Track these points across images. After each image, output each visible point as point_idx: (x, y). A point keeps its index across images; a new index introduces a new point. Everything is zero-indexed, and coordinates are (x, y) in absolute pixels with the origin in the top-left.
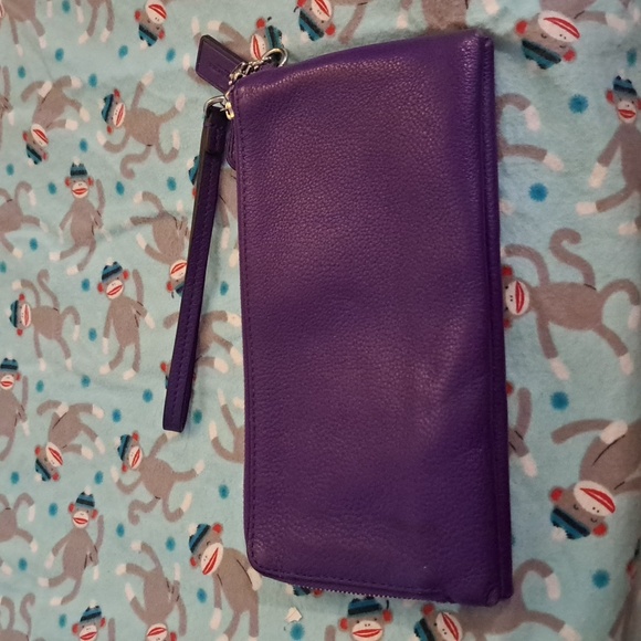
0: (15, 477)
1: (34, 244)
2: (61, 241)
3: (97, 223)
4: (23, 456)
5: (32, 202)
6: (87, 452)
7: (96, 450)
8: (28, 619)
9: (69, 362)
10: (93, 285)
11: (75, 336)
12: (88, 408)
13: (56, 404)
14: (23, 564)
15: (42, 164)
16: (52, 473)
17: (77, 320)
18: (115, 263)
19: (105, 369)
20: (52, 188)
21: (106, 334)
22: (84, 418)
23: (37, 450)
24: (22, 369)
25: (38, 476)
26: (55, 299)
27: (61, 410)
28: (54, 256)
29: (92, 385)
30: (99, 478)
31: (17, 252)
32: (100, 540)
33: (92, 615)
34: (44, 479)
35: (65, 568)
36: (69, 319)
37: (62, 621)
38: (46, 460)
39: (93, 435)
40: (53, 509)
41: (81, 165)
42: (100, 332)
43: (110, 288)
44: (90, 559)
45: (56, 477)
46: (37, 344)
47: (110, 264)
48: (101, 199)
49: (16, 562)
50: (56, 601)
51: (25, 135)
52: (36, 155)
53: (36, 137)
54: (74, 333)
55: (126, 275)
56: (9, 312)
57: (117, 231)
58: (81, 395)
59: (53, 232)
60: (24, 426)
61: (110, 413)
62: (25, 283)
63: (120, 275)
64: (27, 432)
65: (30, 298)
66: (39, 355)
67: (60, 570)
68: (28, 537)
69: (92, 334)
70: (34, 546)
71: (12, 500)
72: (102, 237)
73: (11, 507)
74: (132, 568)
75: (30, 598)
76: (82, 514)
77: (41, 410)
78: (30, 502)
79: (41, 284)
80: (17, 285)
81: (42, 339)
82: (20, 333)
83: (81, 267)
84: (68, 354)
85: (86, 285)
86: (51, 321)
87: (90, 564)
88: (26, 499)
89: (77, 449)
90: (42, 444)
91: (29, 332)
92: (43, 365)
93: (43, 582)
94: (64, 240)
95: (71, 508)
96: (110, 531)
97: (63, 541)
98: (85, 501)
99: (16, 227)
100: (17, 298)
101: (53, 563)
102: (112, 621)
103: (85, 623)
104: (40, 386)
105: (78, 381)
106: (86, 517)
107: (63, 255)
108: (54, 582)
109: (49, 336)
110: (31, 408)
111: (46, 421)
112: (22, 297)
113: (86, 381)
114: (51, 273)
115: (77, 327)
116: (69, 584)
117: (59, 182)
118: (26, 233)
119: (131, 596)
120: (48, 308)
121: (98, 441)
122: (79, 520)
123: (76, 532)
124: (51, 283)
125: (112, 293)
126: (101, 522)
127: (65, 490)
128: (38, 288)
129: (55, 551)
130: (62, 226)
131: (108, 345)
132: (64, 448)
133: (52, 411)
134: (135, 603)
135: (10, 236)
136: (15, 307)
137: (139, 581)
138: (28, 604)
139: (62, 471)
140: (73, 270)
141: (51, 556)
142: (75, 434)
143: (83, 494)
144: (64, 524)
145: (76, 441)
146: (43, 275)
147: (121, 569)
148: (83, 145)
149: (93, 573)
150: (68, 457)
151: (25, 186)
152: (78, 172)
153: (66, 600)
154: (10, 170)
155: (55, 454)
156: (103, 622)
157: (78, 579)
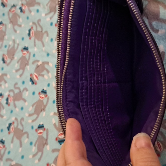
0: (23, 83)
1: (38, 11)
2: (46, 10)
4: (27, 76)
6: (46, 77)
7: (49, 77)
8: (22, 125)
9: (44, 49)
11: (47, 40)
12: (48, 63)
13: (38, 61)
14: (22, 108)
16: (35, 82)
17: (48, 35)
19: (54, 51)
21: (56, 40)
22: (46, 66)
23: (31, 75)
24: (29, 50)
25: (30, 83)
26: (42, 28)
27: (40, 63)
28: (43, 15)
29: (50, 56)
30: (49, 85)
31: (33, 13)
32: (47, 104)
33: (41, 127)
34: (32, 84)
35: (35, 111)
36: (45, 35)
37: (32, 127)
38: (33, 78)
40: (34, 93)
42: (54, 39)
44: (43, 110)
45: (36, 84)
46: (35, 42)
49: (20, 107)
50: (30, 121)
56: (28, 32)
58: (46, 59)
59: (44, 8)
60: (28, 67)
61: (54, 65)
62: (34, 23)
64: (28, 69)
65: (34, 28)
66: (35, 46)
67: (33, 111)
68: (25, 101)
69: (52, 40)
70: (26, 104)
71: (22, 89)
73: (21, 91)
74: (55, 114)
75: (22, 119)
76: (43, 95)
77: (33, 63)
78: (27, 90)
79: (38, 23)
80: (31, 24)
81: (37, 41)
82: (30, 38)
83: (51, 18)
84: (44, 46)
85: (51, 24)
86: (40, 35)
87: (43, 111)
88: (26, 89)
89: (43, 76)
90: (32, 73)
91: (33, 38)
92: (36, 49)
93: (27, 115)
94: (47, 10)
95: (39, 93)
96: (51, 101)
97: (35, 103)
98: (44, 92)
99: (33, 6)
100: (30, 27)
101: (31, 109)
102: (47, 129)
103: (39, 129)
104: (34, 55)
105: (45, 54)
106: (44, 96)
107: (46, 15)
108: (30, 115)
109: (38, 40)
110: (31, 62)
111: (34, 66)
112: (32, 27)
113: (48, 55)
114: (42, 20)
115: (47, 38)
116: (35, 116)
118: (36, 7)
119: (54, 122)
120: (39, 31)
121: (50, 74)
122: (41, 97)
123: (39, 101)
124: (41, 23)
126: (48, 99)
127: (38, 88)
129: (33, 106)
130: (47, 5)
131: (56, 44)
132: (39, 75)
133: (37, 63)
135: (31, 8)
136: (30, 31)
137: (57, 118)
138: (22, 121)
139: (38, 82)
140: (48, 19)
141: (31, 107)
142: (43, 71)
143: (43, 89)
144: (37, 97)
145: (43, 73)
146: (39, 21)
149: (43, 114)
150: (40, 78)
153: (33, 121)
155: (36, 76)
156: (45, 129)
157: (38, 115)
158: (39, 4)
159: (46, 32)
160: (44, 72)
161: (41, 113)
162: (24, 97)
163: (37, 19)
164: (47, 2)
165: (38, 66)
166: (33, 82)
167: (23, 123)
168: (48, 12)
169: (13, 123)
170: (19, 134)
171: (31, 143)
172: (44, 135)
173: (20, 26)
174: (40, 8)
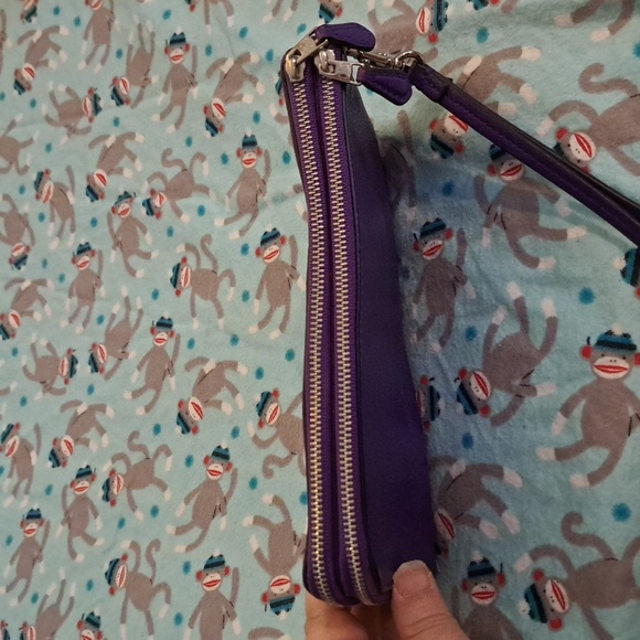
0: (157, 429)
1: (201, 211)
2: (227, 209)
3: (262, 191)
4: (167, 410)
5: (204, 172)
6: (227, 408)
7: (235, 406)
8: (153, 564)
9: (221, 322)
10: (252, 250)
11: (230, 297)
12: (233, 365)
13: (204, 361)
14: (155, 511)
15: (218, 136)
16: (192, 426)
17: (233, 283)
18: (274, 229)
19: (253, 329)
20: (225, 159)
21: (258, 296)
22: (229, 375)
23: (181, 404)
24: (176, 327)
25: (179, 429)
26: (215, 262)
27: (208, 368)
28: (219, 222)
29: (240, 344)
30: (235, 433)
31: (185, 218)
32: (231, 493)
33: (215, 564)
34: (183, 432)
35: (194, 518)
36: (226, 281)
37: (187, 567)
38: (187, 413)
39: (234, 391)
40: (189, 461)
41: (253, 136)
42: (252, 294)
43: (267, 252)
44: (219, 510)
45: (195, 430)
46: (193, 304)
47: (269, 230)
48: (268, 169)
49: (148, 508)
50: (180, 548)
51: (206, 109)
52: (213, 127)
53: (215, 110)
55: (283, 240)
56: (171, 274)
57: (280, 199)
58: (228, 353)
59: (221, 201)
60: (171, 381)
61: (254, 370)
62: (189, 247)
63: (278, 240)
64: (173, 387)
65: (192, 261)
66: (193, 314)
67: (189, 519)
68: (163, 486)
69: (246, 296)
70: (168, 494)
71: (152, 450)
72: (265, 205)
73: (151, 457)
74: (259, 520)
75: (156, 544)
76: (217, 466)
77: (188, 367)
78: (168, 453)
79: (204, 248)
80: (181, 249)
82: (178, 293)
83: (242, 233)
84: (220, 314)
85: (245, 249)
86: (207, 284)
87: (219, 515)
88: (165, 450)
89: (218, 404)
90: (186, 399)
91: (187, 292)
92: (196, 324)
93: (171, 529)
94: (229, 208)
95: (206, 461)
96: (243, 483)
97: (196, 491)
98: (221, 455)
99: (187, 195)
101: (183, 512)
102: (236, 570)
103: (209, 570)
104: (191, 344)
105: (228, 339)
106: (220, 469)
107: (227, 222)
108: (181, 530)
109: (204, 297)
110: (180, 364)
111: (194, 375)
112: (184, 260)
113: (235, 340)
114: (214, 237)
115: (232, 289)
116: (196, 532)
117: (232, 153)
118: (195, 200)
119: (255, 546)
120: (208, 271)
121: (239, 398)
122: (213, 473)
123: (208, 483)
124: (213, 247)
125: (268, 257)
126: (235, 475)
127: (203, 444)
128: (200, 251)
129: (187, 501)
130: (229, 194)
131: (258, 307)
132: (206, 403)
134: (258, 554)
135: (181, 203)
136: (177, 269)
137: (264, 533)
138: (153, 550)
139: (201, 424)
140: (234, 235)
141: (183, 504)
142: (218, 390)
143: (219, 447)
144: (199, 474)
145: (218, 397)
146: (207, 239)
147: (248, 520)
148: (256, 118)
149: (221, 523)
150: (209, 411)
151: (200, 157)
152: (249, 143)
153: (190, 548)
154: (189, 142)
155: (197, 408)
156: (227, 571)
157: (205, 528)
158: (204, 190)
159: (229, 273)
160: (224, 394)
162: (157, 474)
163: (202, 234)
164: (230, 185)
165: (203, 377)
166: (185, 425)
167: (156, 556)
168: (234, 213)
169: (125, 557)
170: (142, 592)
171: (178, 619)
172: (225, 588)
173: (147, 256)
174: (208, 202)
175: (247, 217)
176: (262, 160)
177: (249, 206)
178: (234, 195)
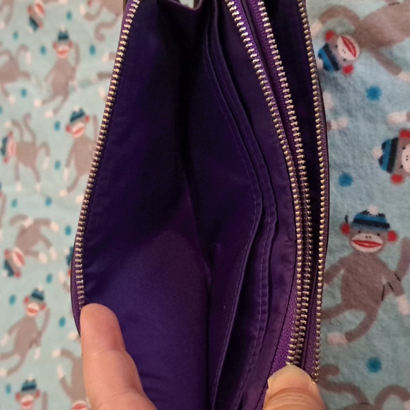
1: (24, 93)
2: (44, 91)
3: (72, 77)
5: (28, 60)
6: (43, 258)
7: (49, 257)
9: (38, 186)
10: (63, 126)
12: (47, 222)
15: (39, 31)
16: (15, 271)
17: (48, 153)
18: (81, 110)
19: (63, 193)
20: (43, 50)
21: (68, 165)
22: (44, 230)
23: (7, 253)
24: (4, 188)
26: (33, 135)
27: (28, 223)
28: (37, 103)
29: (53, 205)
30: (49, 279)
31: (12, 99)
32: (44, 327)
33: (29, 387)
34: (9, 275)
35: (15, 346)
37: (8, 389)
38: (12, 260)
39: (48, 244)
40: (12, 300)
41: (66, 31)
42: (63, 163)
43: (75, 129)
44: (35, 342)
45: (18, 275)
47: (77, 110)
48: (78, 59)
50: (2, 372)
51: (30, 9)
53: (37, 10)
54: (45, 163)
55: (87, 119)
57: (86, 83)
58: (44, 212)
59: (39, 85)
61: (64, 227)
62: (15, 123)
63: (83, 118)
64: (1, 238)
65: (16, 134)
66: (17, 178)
69: (57, 165)
72: (74, 89)
74: (65, 353)
76: (34, 305)
77: (13, 221)
79: (25, 123)
80: (8, 124)
81: (22, 168)
82: (6, 160)
83: (56, 111)
84: (38, 179)
85: (57, 126)
86: (28, 153)
87: (34, 346)
89: (36, 254)
90: (10, 248)
91: (13, 160)
92: (19, 187)
94: (46, 91)
95: (26, 300)
96: (54, 321)
97: (16, 325)
98: (38, 296)
99: (14, 80)
101: (7, 342)
103: (25, 392)
104: (14, 203)
105: (42, 201)
106: (36, 307)
107: (44, 102)
108: (4, 356)
109: (26, 164)
110: (6, 219)
111: (14, 231)
112: (11, 134)
113: (49, 201)
114: (34, 115)
115: (47, 159)
116: (15, 359)
117: (49, 45)
118: (20, 84)
119: (61, 374)
120: (28, 143)
122: (31, 311)
123: (27, 319)
124: (33, 124)
125: (77, 132)
126: (48, 314)
127: (23, 287)
128: (24, 128)
129: (10, 332)
130: (46, 79)
131: (67, 174)
132: (27, 252)
134: (63, 381)
135: (9, 86)
136: (5, 141)
137: (68, 363)
139: (23, 270)
140: (49, 114)
142: (34, 242)
143: (37, 290)
144: (19, 311)
145: (36, 248)
146: (27, 117)
147: (56, 353)
148: (69, 16)
149: (36, 353)
150: (28, 259)
151: (24, 48)
152: (63, 37)
153: (11, 372)
154: (16, 35)
157: (23, 355)
158: (27, 75)
159: (45, 145)
160: (39, 246)
161: (30, 353)
163: (23, 112)
165: (23, 231)
166: (11, 269)
174: (30, 86)
175: (59, 99)
176: (72, 51)
177: (61, 89)
178: (50, 79)
